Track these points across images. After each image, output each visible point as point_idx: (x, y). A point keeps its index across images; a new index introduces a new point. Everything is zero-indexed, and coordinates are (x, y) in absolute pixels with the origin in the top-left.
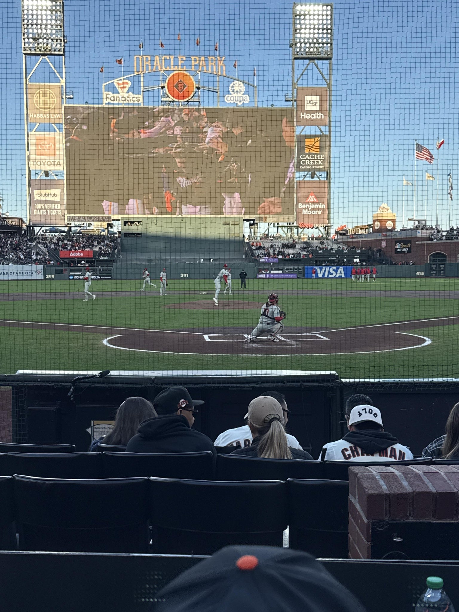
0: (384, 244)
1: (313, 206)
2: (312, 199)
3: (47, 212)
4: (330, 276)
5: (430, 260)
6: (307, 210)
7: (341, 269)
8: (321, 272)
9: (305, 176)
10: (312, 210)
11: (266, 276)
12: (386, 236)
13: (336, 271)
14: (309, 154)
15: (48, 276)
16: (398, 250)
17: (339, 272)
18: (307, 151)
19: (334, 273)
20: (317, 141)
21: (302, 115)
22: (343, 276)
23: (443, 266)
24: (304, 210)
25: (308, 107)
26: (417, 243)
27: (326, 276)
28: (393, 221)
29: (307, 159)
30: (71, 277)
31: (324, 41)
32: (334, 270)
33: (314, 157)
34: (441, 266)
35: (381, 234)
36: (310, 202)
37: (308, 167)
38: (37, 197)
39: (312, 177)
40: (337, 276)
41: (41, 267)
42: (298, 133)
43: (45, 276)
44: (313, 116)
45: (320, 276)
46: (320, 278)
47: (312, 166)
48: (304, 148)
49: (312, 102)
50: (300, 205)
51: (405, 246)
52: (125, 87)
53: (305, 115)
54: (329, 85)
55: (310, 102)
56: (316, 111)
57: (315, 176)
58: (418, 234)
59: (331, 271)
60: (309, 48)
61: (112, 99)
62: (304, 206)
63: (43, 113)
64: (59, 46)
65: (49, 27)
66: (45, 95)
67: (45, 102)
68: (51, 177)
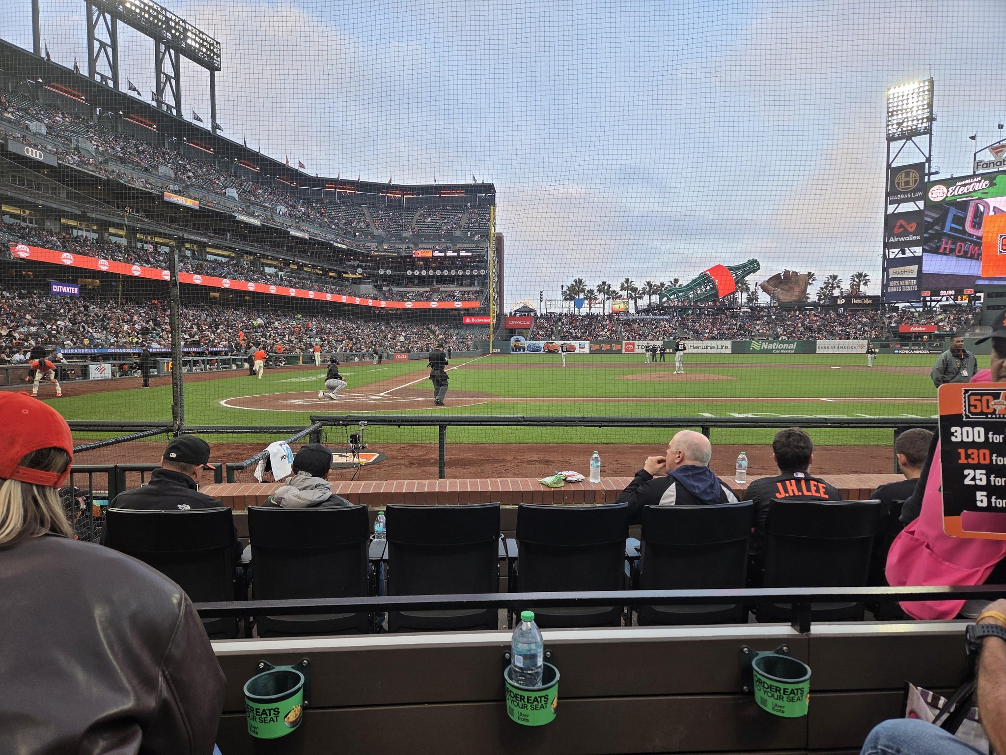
3: (902, 288)
30: (897, 352)
38: (892, 276)
52: (1002, 151)
61: (985, 166)
63: (904, 193)
64: (924, 125)
65: (915, 109)
66: (907, 175)
67: (907, 183)
68: (908, 254)
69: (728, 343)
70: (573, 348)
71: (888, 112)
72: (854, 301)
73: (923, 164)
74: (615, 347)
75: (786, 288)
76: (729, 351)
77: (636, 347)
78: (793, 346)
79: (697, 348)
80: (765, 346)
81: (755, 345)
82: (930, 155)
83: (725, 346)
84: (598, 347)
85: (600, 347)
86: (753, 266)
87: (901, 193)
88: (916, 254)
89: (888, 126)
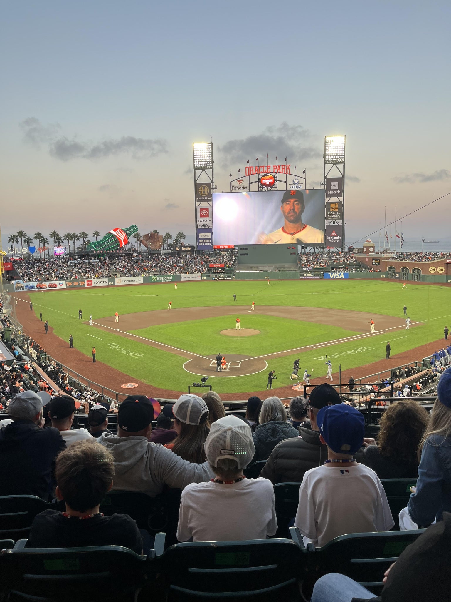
0: (367, 260)
1: (335, 238)
2: (334, 234)
3: (205, 244)
4: (337, 278)
5: (388, 270)
6: (331, 240)
7: (342, 274)
8: (332, 275)
9: (331, 223)
10: (334, 240)
11: (304, 278)
12: (368, 255)
13: (340, 275)
14: (333, 211)
15: (203, 278)
16: (374, 263)
17: (341, 275)
18: (331, 210)
19: (339, 276)
20: (337, 205)
21: (329, 192)
22: (343, 278)
23: (394, 273)
24: (329, 240)
25: (332, 188)
26: (382, 260)
27: (334, 278)
28: (373, 247)
29: (331, 214)
30: (213, 279)
31: (341, 155)
32: (338, 275)
33: (335, 213)
34: (393, 273)
35: (366, 254)
36: (333, 236)
37: (332, 218)
38: (200, 237)
39: (334, 223)
40: (340, 278)
41: (200, 274)
42: (326, 201)
43: (202, 278)
44: (335, 192)
45: (332, 277)
46: (332, 279)
47: (334, 217)
48: (330, 209)
49: (334, 185)
50: (328, 238)
51: (377, 261)
52: (241, 183)
53: (330, 192)
54: (343, 176)
55: (333, 185)
56: (337, 190)
57: (336, 222)
58: (383, 256)
59: (337, 275)
60: (333, 159)
61: (235, 188)
62: (330, 238)
63: (203, 197)
64: (210, 165)
65: (206, 156)
66: (204, 188)
67: (204, 192)
68: (207, 227)
69: (141, 278)
70: (55, 286)
71: (194, 155)
72: (183, 248)
73: (210, 183)
74: (81, 283)
75: (152, 242)
76: (142, 282)
77: (93, 283)
78: (171, 278)
79: (126, 281)
80: (158, 278)
81: (154, 279)
82: (213, 180)
83: (139, 280)
84: (71, 284)
85: (72, 283)
86: (134, 228)
87: (202, 197)
88: (210, 228)
89: (194, 162)
